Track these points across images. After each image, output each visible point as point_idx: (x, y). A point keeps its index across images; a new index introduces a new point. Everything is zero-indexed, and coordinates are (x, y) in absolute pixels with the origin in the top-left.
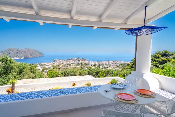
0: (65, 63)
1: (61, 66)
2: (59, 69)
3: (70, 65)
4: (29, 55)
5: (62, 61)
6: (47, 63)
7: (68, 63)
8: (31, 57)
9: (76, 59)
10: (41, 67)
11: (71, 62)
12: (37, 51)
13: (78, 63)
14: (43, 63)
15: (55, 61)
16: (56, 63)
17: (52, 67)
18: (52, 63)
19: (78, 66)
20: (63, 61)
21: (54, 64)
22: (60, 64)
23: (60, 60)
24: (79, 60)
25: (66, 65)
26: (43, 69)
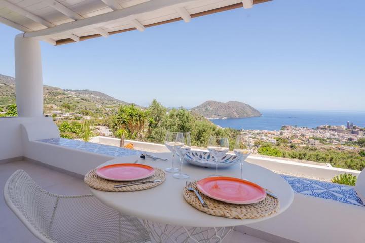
0: (309, 135)
1: (296, 141)
2: (291, 147)
3: (323, 140)
4: (235, 114)
5: (300, 131)
6: (265, 131)
7: (319, 136)
8: (237, 116)
9: (344, 127)
10: (253, 138)
11: (327, 134)
12: (248, 106)
13: (351, 140)
14: (257, 131)
15: (283, 127)
16: (286, 134)
17: (275, 142)
18: (277, 133)
19: (347, 148)
20: (303, 131)
21: (281, 134)
22: (296, 137)
23: (296, 126)
24: (353, 132)
25: (312, 141)
26: (256, 143)
